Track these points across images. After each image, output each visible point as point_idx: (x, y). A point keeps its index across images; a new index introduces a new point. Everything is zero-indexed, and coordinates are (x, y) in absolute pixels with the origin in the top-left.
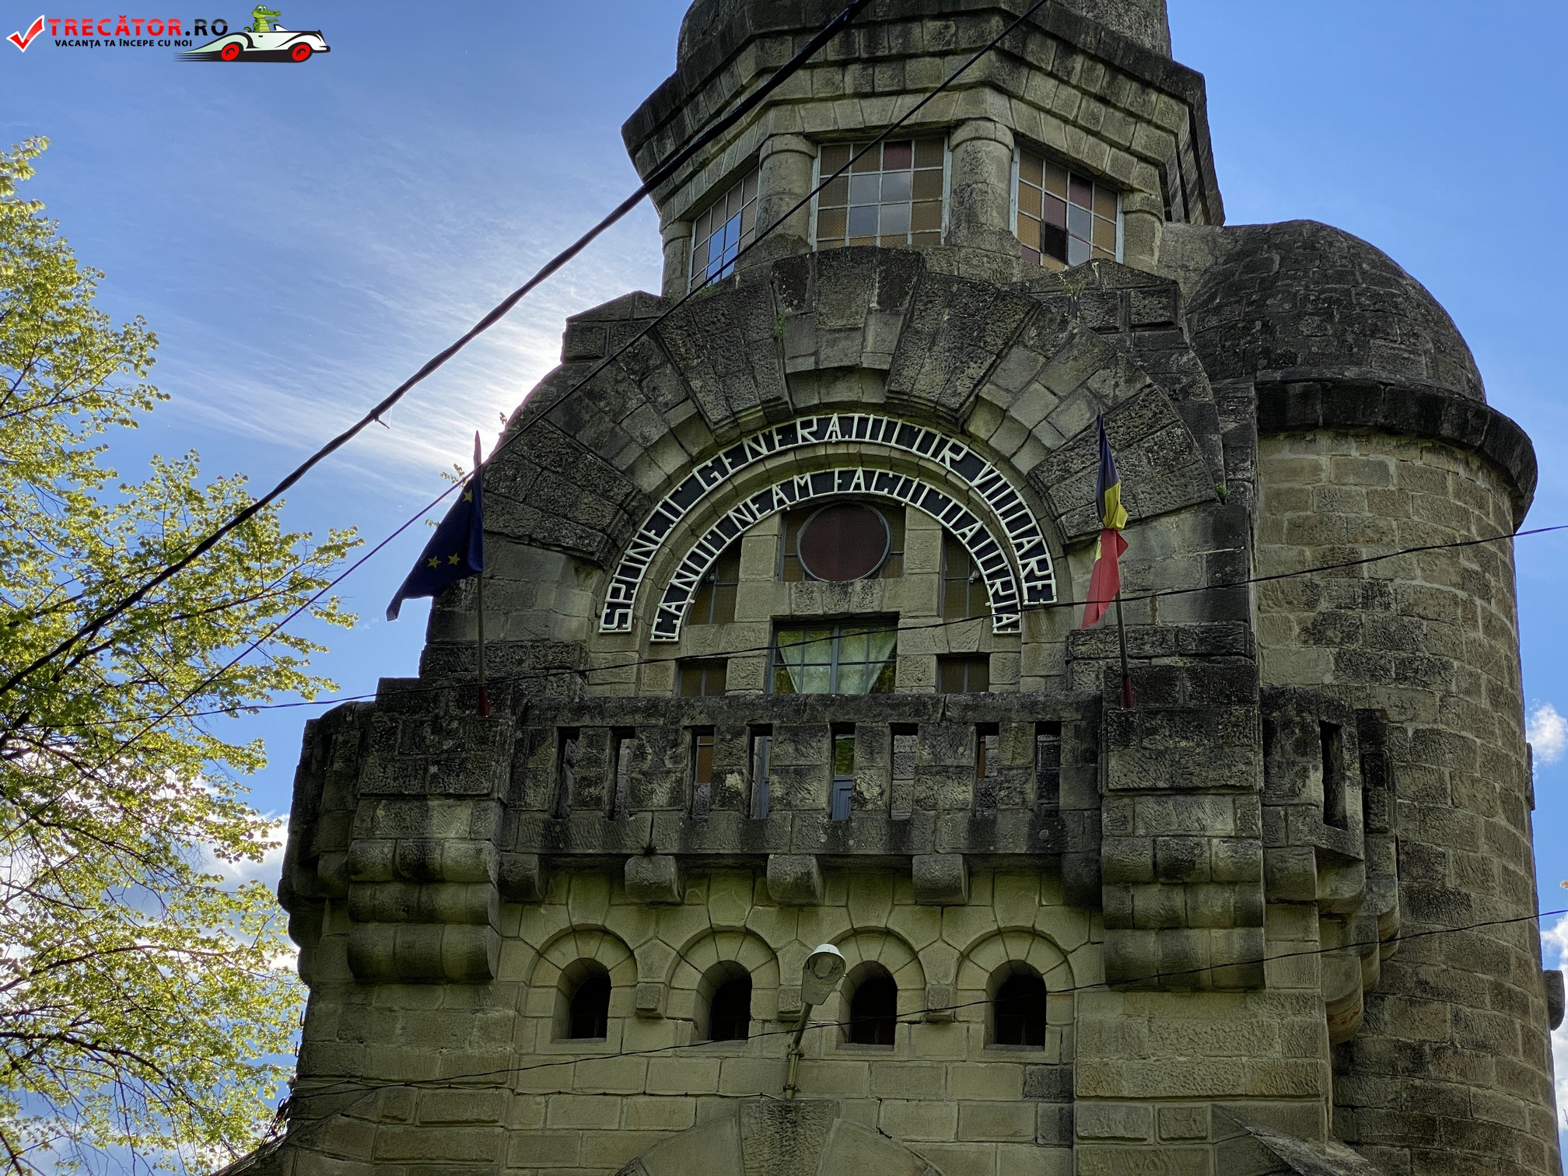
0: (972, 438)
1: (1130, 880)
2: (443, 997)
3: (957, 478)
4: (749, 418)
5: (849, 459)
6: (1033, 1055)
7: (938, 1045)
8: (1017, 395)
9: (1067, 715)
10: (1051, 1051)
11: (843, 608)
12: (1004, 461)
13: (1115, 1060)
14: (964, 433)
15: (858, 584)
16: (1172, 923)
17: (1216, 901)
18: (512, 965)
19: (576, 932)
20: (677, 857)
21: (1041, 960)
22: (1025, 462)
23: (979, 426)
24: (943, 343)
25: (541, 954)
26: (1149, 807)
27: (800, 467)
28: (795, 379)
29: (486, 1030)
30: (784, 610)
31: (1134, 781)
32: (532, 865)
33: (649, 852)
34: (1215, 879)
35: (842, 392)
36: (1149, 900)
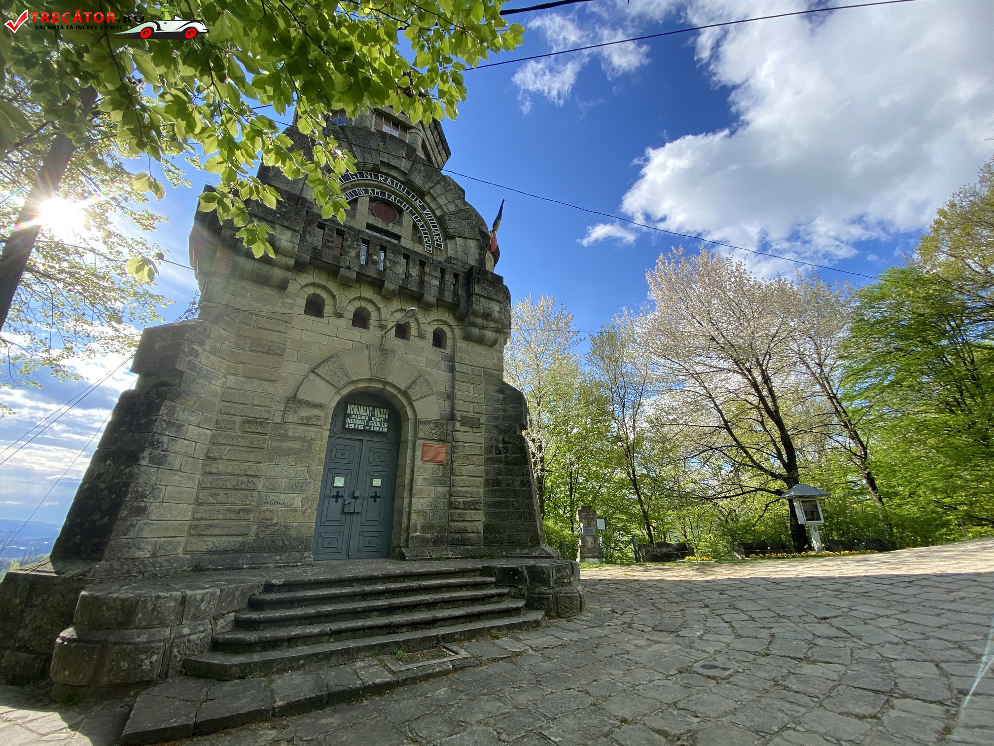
0: (425, 201)
1: (476, 315)
2: (267, 291)
3: (419, 209)
4: (369, 166)
5: (390, 191)
6: (444, 351)
7: (421, 343)
8: (439, 196)
9: (461, 273)
10: (448, 350)
11: (387, 228)
12: (433, 211)
13: (465, 356)
14: (422, 199)
15: (391, 224)
16: (483, 328)
17: (492, 325)
18: (293, 287)
19: (314, 285)
20: (357, 273)
21: (446, 329)
22: (438, 213)
23: (427, 199)
24: (422, 174)
25: (302, 287)
26: (483, 300)
27: (377, 187)
28: (382, 162)
29: (283, 304)
30: (370, 222)
31: (479, 292)
32: (307, 258)
33: (349, 268)
34: (494, 320)
35: (393, 173)
36: (479, 321)
